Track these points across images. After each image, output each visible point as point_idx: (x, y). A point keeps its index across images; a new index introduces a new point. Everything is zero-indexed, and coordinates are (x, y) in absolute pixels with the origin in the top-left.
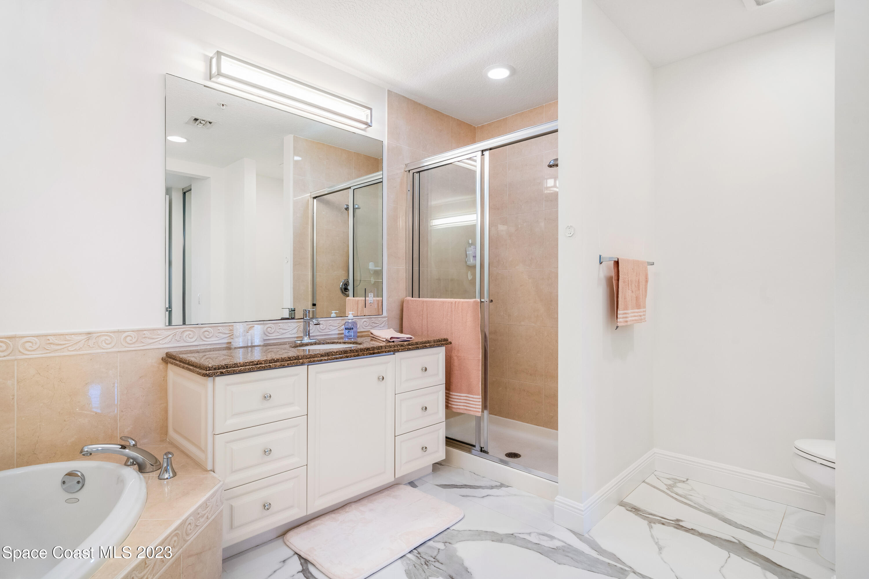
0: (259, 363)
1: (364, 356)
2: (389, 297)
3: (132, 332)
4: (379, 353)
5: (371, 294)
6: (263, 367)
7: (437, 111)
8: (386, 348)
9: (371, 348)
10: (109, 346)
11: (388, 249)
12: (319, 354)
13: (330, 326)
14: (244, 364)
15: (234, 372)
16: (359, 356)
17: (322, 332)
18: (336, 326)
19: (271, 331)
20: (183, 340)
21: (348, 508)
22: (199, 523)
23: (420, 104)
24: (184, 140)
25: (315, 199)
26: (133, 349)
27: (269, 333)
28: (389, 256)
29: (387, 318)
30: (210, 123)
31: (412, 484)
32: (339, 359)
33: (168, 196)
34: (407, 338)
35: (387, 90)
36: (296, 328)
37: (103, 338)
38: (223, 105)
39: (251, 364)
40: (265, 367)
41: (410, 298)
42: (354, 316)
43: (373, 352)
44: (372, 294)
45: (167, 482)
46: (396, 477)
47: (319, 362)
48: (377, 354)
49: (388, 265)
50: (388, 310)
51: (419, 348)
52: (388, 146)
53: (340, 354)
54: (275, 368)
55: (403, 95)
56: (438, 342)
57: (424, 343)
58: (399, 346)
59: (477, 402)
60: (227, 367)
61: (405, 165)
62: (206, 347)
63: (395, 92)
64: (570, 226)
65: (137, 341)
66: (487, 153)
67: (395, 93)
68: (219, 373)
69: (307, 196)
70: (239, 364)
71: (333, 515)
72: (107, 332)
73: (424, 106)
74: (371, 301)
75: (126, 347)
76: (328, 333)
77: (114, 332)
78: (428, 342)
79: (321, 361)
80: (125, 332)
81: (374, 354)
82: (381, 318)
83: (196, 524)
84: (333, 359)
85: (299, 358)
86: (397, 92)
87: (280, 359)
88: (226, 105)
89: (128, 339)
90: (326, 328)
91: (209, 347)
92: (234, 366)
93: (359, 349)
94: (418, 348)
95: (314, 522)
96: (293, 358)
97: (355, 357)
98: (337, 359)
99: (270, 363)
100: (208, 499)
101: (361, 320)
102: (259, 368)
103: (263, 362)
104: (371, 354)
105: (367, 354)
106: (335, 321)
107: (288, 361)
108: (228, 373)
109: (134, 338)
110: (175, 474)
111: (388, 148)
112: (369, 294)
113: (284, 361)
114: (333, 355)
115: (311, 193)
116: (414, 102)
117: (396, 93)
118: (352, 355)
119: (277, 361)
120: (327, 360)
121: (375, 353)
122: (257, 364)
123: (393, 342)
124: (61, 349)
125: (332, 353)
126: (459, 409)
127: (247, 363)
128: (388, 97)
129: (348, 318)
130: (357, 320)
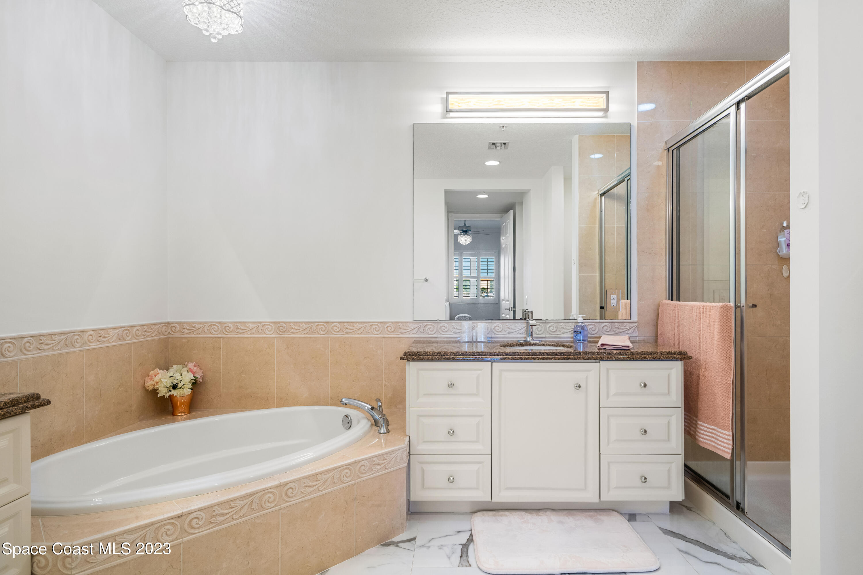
0: (445, 354)
1: (555, 360)
2: (640, 300)
3: (392, 324)
4: (575, 359)
5: (614, 296)
6: (447, 358)
7: (719, 62)
8: (586, 355)
9: (566, 352)
10: (378, 333)
11: (639, 244)
12: (504, 353)
13: (562, 329)
14: (433, 354)
15: (423, 360)
16: (549, 359)
17: (552, 334)
18: (569, 329)
19: (498, 329)
20: (426, 332)
21: (543, 512)
22: (374, 468)
23: (689, 63)
24: (497, 163)
25: (603, 196)
26: (392, 336)
27: (497, 332)
28: (640, 252)
29: (637, 324)
30: (504, 144)
31: (632, 517)
32: (524, 360)
33: (512, 210)
34: (622, 346)
35: (636, 62)
36: (523, 328)
37: (374, 327)
38: (503, 127)
39: (439, 354)
40: (449, 359)
41: (669, 302)
42: (584, 320)
43: (567, 357)
44: (616, 296)
45: (383, 436)
46: (601, 499)
47: (502, 361)
48: (572, 359)
49: (638, 263)
50: (639, 315)
51: (635, 359)
52: (638, 127)
53: (527, 355)
54: (458, 360)
55: (660, 60)
56: (667, 355)
57: (645, 354)
58: (605, 354)
59: (725, 439)
60: (419, 354)
61: (664, 143)
62: (443, 339)
63: (649, 60)
64: (802, 192)
65: (395, 330)
66: (743, 106)
67: (648, 62)
68: (411, 359)
69: (595, 194)
70: (428, 354)
71: (523, 513)
72: (377, 323)
73: (696, 62)
74: (614, 304)
75: (387, 334)
76: (559, 336)
77: (381, 323)
78: (651, 354)
79: (504, 360)
80: (387, 323)
81: (567, 359)
82: (628, 324)
83: (372, 468)
84: (518, 359)
85: (483, 354)
86: (653, 60)
87: (465, 353)
88: (505, 126)
89: (389, 328)
90: (557, 330)
91: (445, 340)
92: (424, 354)
93: (550, 352)
94: (632, 359)
95: (504, 512)
96: (477, 354)
97: (543, 359)
98: (522, 360)
99: (455, 356)
100: (386, 453)
101: (601, 324)
102: (444, 359)
103: (449, 354)
104: (564, 359)
105: (559, 358)
106: (568, 324)
107: (472, 356)
108: (418, 359)
109: (392, 328)
110: (388, 432)
111: (637, 129)
112: (612, 296)
113: (468, 356)
114: (519, 355)
115: (598, 190)
116: (679, 63)
117: (651, 62)
118: (541, 358)
119: (462, 354)
120: (511, 359)
121: (569, 358)
122: (444, 355)
123: (605, 349)
124: (351, 332)
125: (519, 353)
126: (707, 443)
127: (435, 354)
128: (638, 70)
129: (578, 321)
130: (595, 324)
